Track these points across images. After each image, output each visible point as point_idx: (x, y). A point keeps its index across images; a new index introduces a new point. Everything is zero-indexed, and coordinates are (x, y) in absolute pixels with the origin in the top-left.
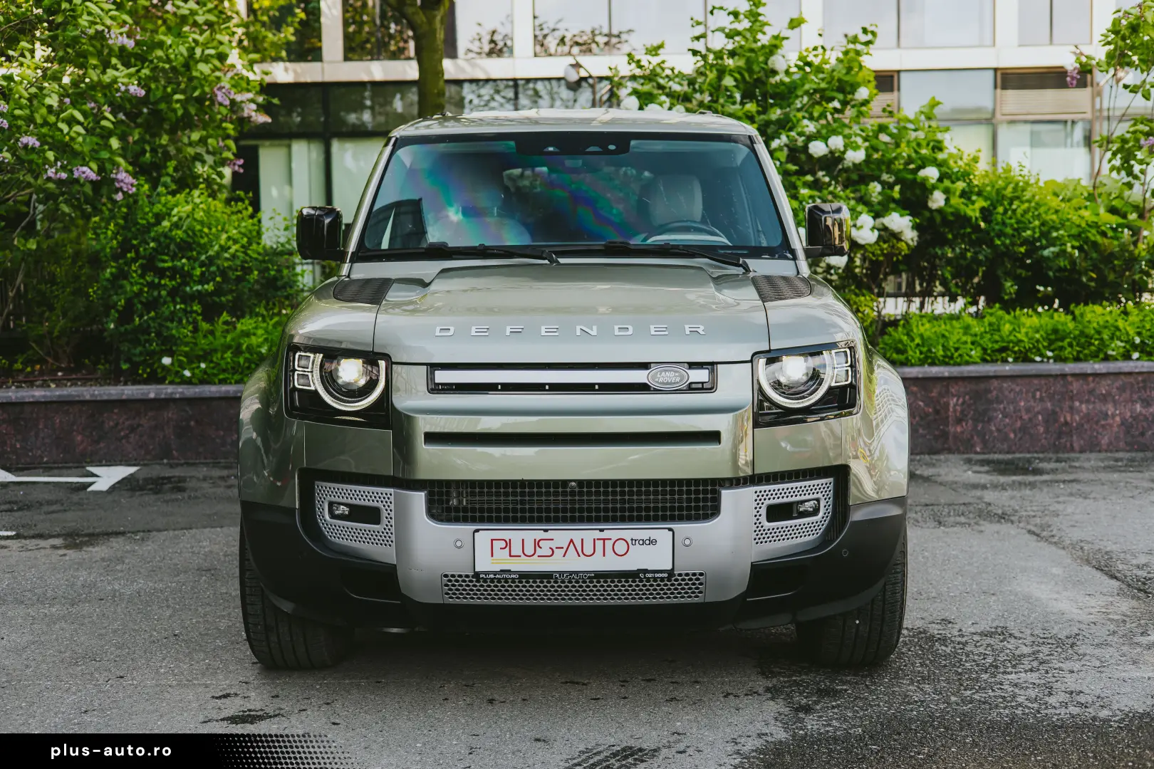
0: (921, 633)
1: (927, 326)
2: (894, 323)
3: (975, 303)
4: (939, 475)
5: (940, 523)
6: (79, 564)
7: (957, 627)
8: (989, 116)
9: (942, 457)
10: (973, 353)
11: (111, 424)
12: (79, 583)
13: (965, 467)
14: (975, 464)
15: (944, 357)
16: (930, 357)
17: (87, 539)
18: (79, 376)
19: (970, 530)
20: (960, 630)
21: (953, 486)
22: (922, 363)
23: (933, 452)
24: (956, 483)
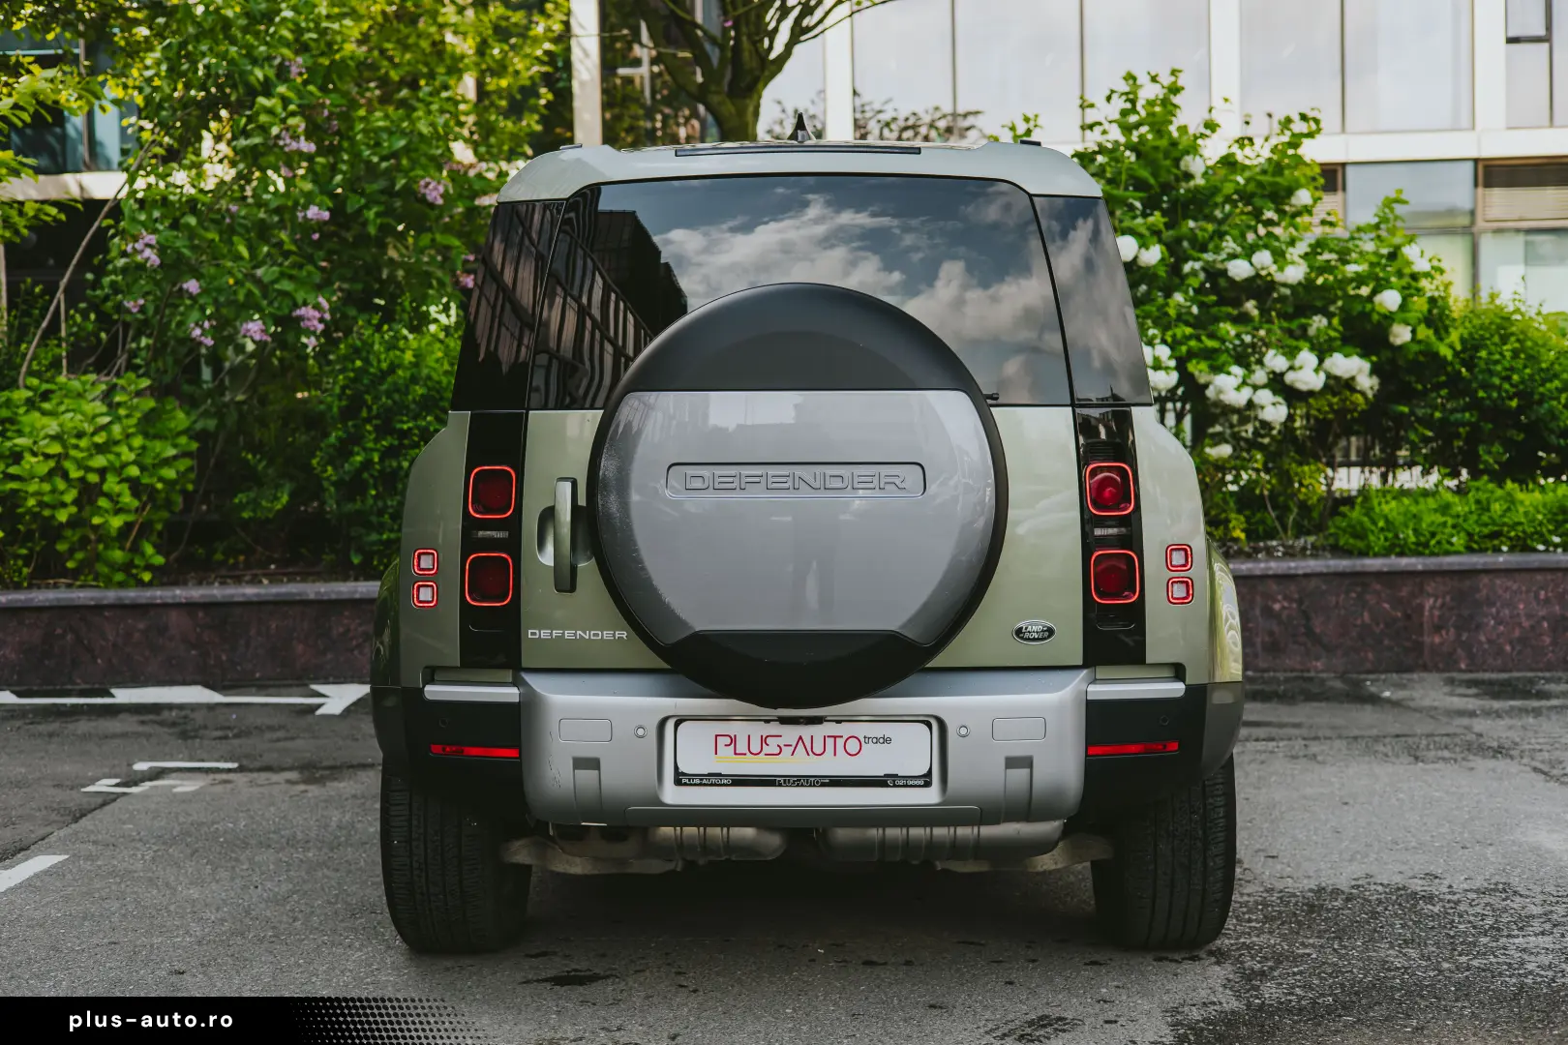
0: (1399, 889)
1: (1393, 504)
2: (1348, 500)
3: (1456, 474)
4: (1413, 699)
5: (1417, 758)
6: (325, 801)
7: (1446, 883)
8: (1465, 221)
9: (1415, 676)
10: (1454, 540)
11: (341, 630)
12: (334, 824)
13: (1447, 689)
14: (1460, 685)
15: (1418, 544)
16: (1399, 546)
17: (327, 772)
18: (296, 570)
19: (1456, 767)
20: (1450, 887)
21: (1431, 713)
22: (1387, 552)
23: (1402, 668)
24: (1436, 708)
